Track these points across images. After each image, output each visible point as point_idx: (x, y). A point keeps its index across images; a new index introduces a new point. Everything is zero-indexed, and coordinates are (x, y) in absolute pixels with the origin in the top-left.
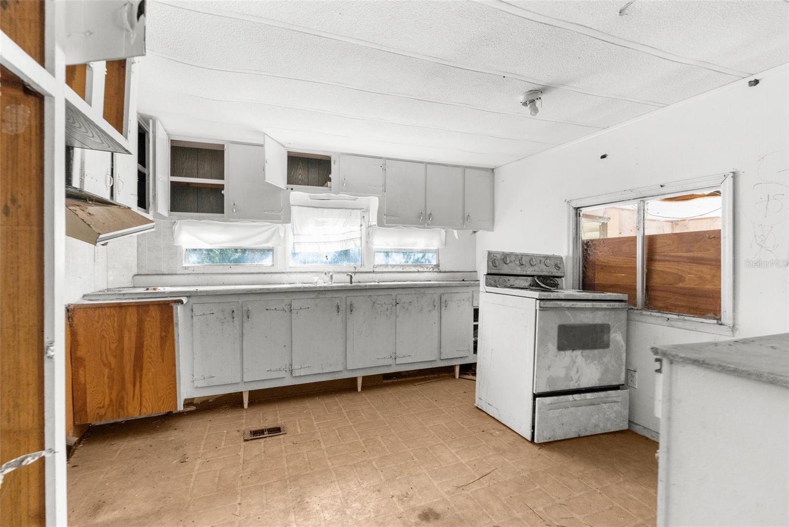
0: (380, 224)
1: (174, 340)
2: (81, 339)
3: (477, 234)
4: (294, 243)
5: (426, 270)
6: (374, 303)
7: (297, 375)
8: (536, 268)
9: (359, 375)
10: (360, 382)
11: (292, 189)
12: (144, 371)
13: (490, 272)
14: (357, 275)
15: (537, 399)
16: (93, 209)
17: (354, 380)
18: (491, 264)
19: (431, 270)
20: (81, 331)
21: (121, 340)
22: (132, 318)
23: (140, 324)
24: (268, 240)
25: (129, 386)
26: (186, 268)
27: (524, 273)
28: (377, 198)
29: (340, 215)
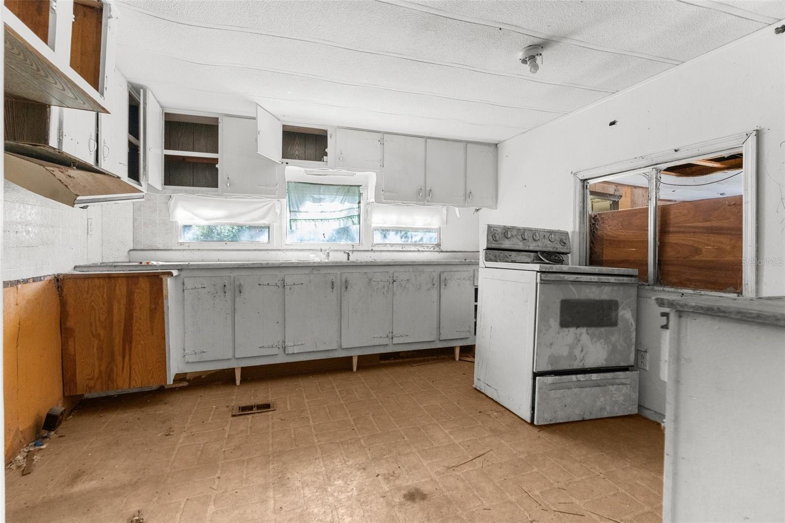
0: (378, 200)
1: (163, 312)
2: (71, 310)
3: (480, 212)
4: (290, 220)
5: (426, 249)
6: (370, 280)
7: (290, 353)
8: (539, 243)
9: (355, 354)
10: (355, 361)
11: (287, 163)
12: (134, 344)
13: (489, 247)
14: (355, 253)
15: (537, 378)
17: (350, 358)
18: (490, 238)
19: (432, 249)
20: (71, 301)
21: (110, 311)
22: (121, 289)
23: (130, 294)
24: (263, 217)
25: (119, 358)
26: (181, 244)
27: (527, 248)
28: (375, 174)
29: (337, 192)
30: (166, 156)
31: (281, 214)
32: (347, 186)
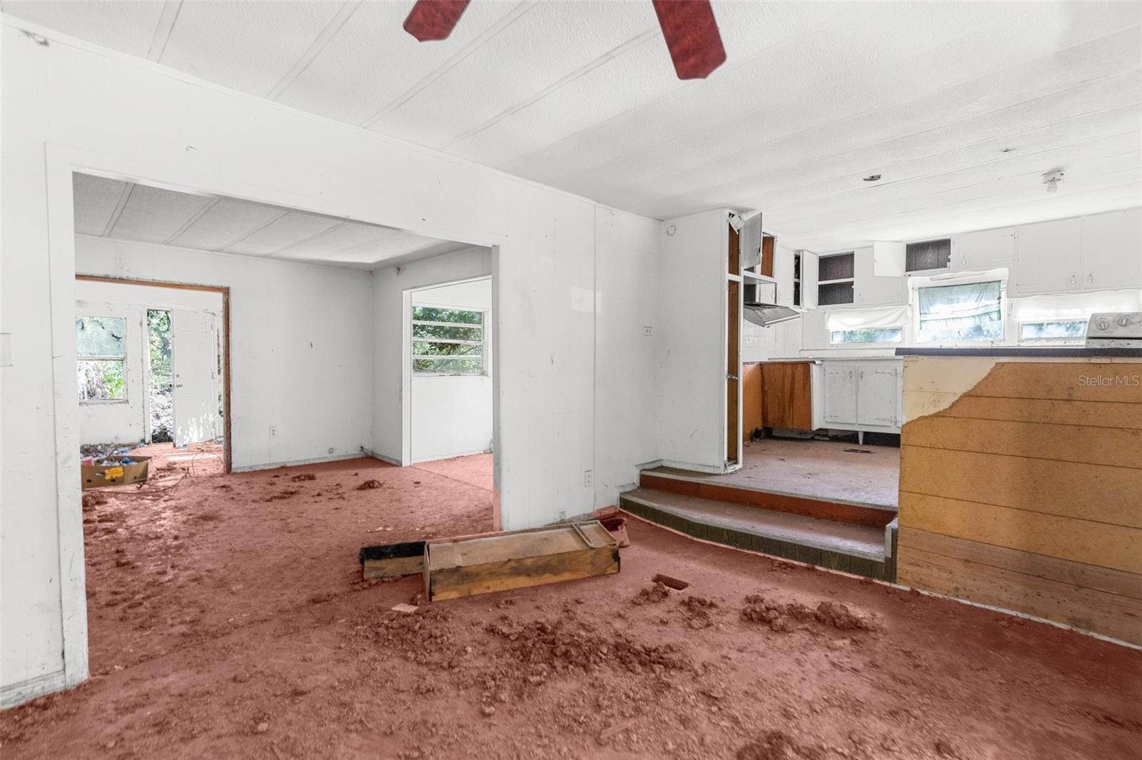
1: (810, 386)
2: (766, 381)
4: (921, 321)
11: (910, 275)
12: (795, 403)
16: (766, 311)
18: (1095, 327)
20: (766, 376)
21: (784, 383)
22: (789, 370)
23: (793, 374)
24: (895, 321)
25: (787, 411)
26: (832, 345)
28: (1007, 269)
30: (819, 286)
31: (912, 317)
32: (984, 283)
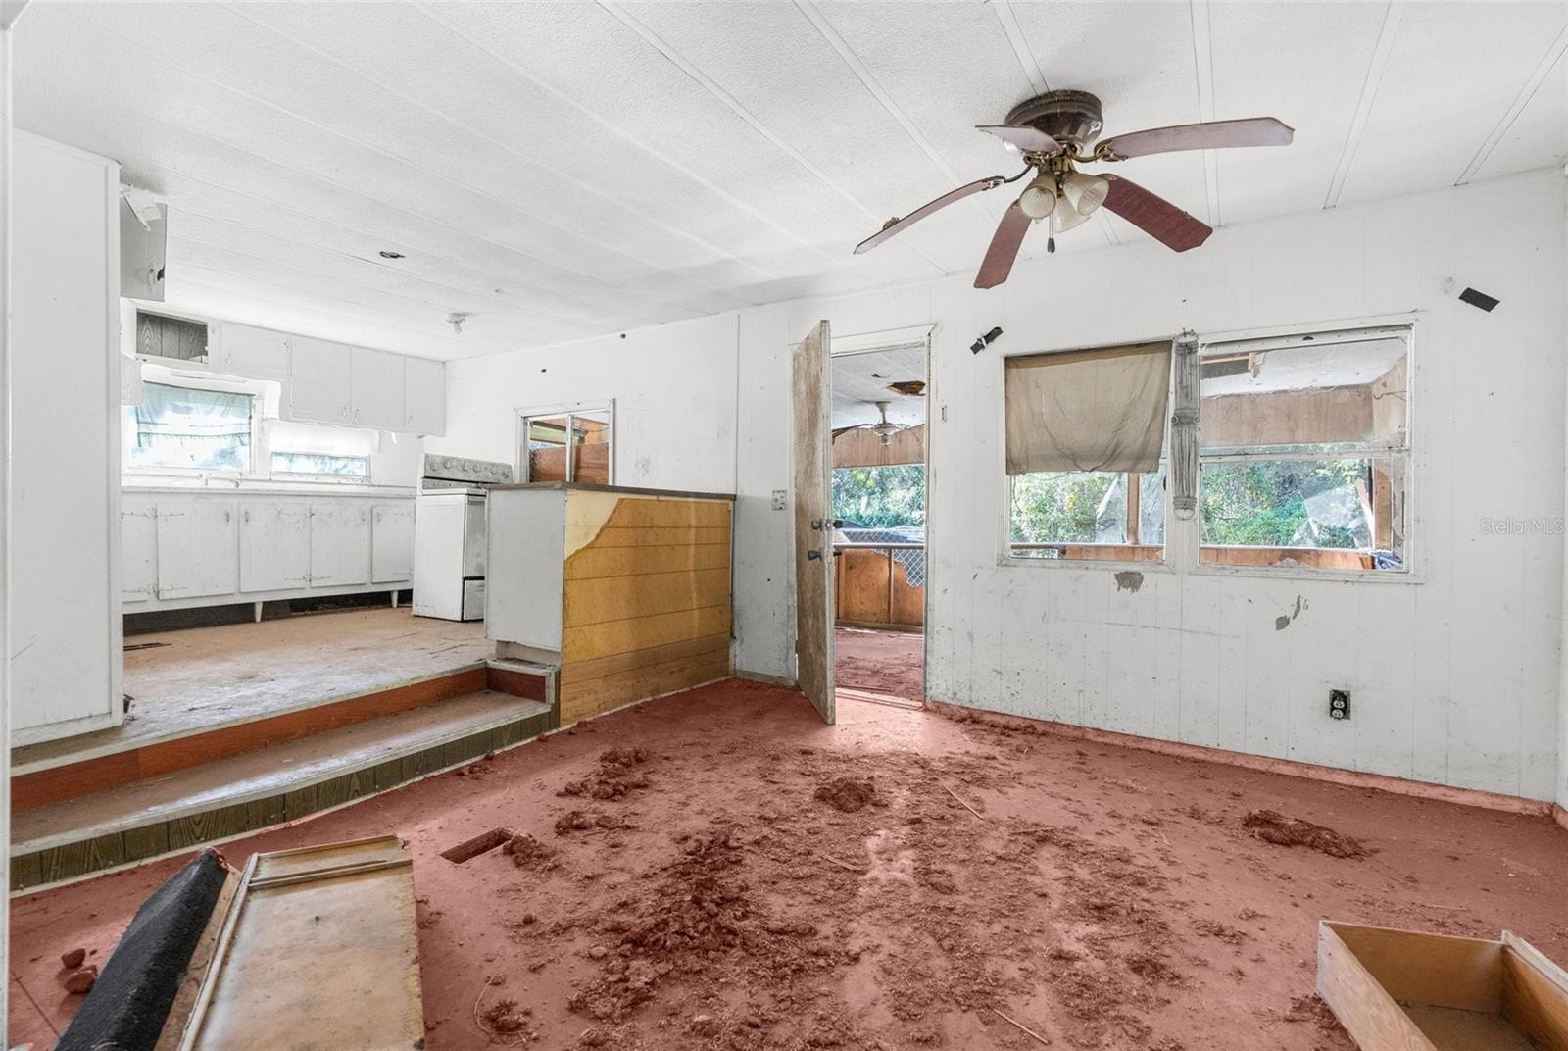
0: (283, 416)
3: (425, 439)
4: (139, 434)
5: (351, 482)
6: (279, 512)
7: (166, 598)
8: (480, 475)
9: (259, 599)
10: (259, 610)
11: (145, 360)
13: (428, 475)
14: (244, 483)
15: (466, 582)
17: (252, 606)
18: (428, 467)
19: (359, 482)
27: (467, 479)
28: (279, 384)
29: (216, 401)
32: (231, 393)
